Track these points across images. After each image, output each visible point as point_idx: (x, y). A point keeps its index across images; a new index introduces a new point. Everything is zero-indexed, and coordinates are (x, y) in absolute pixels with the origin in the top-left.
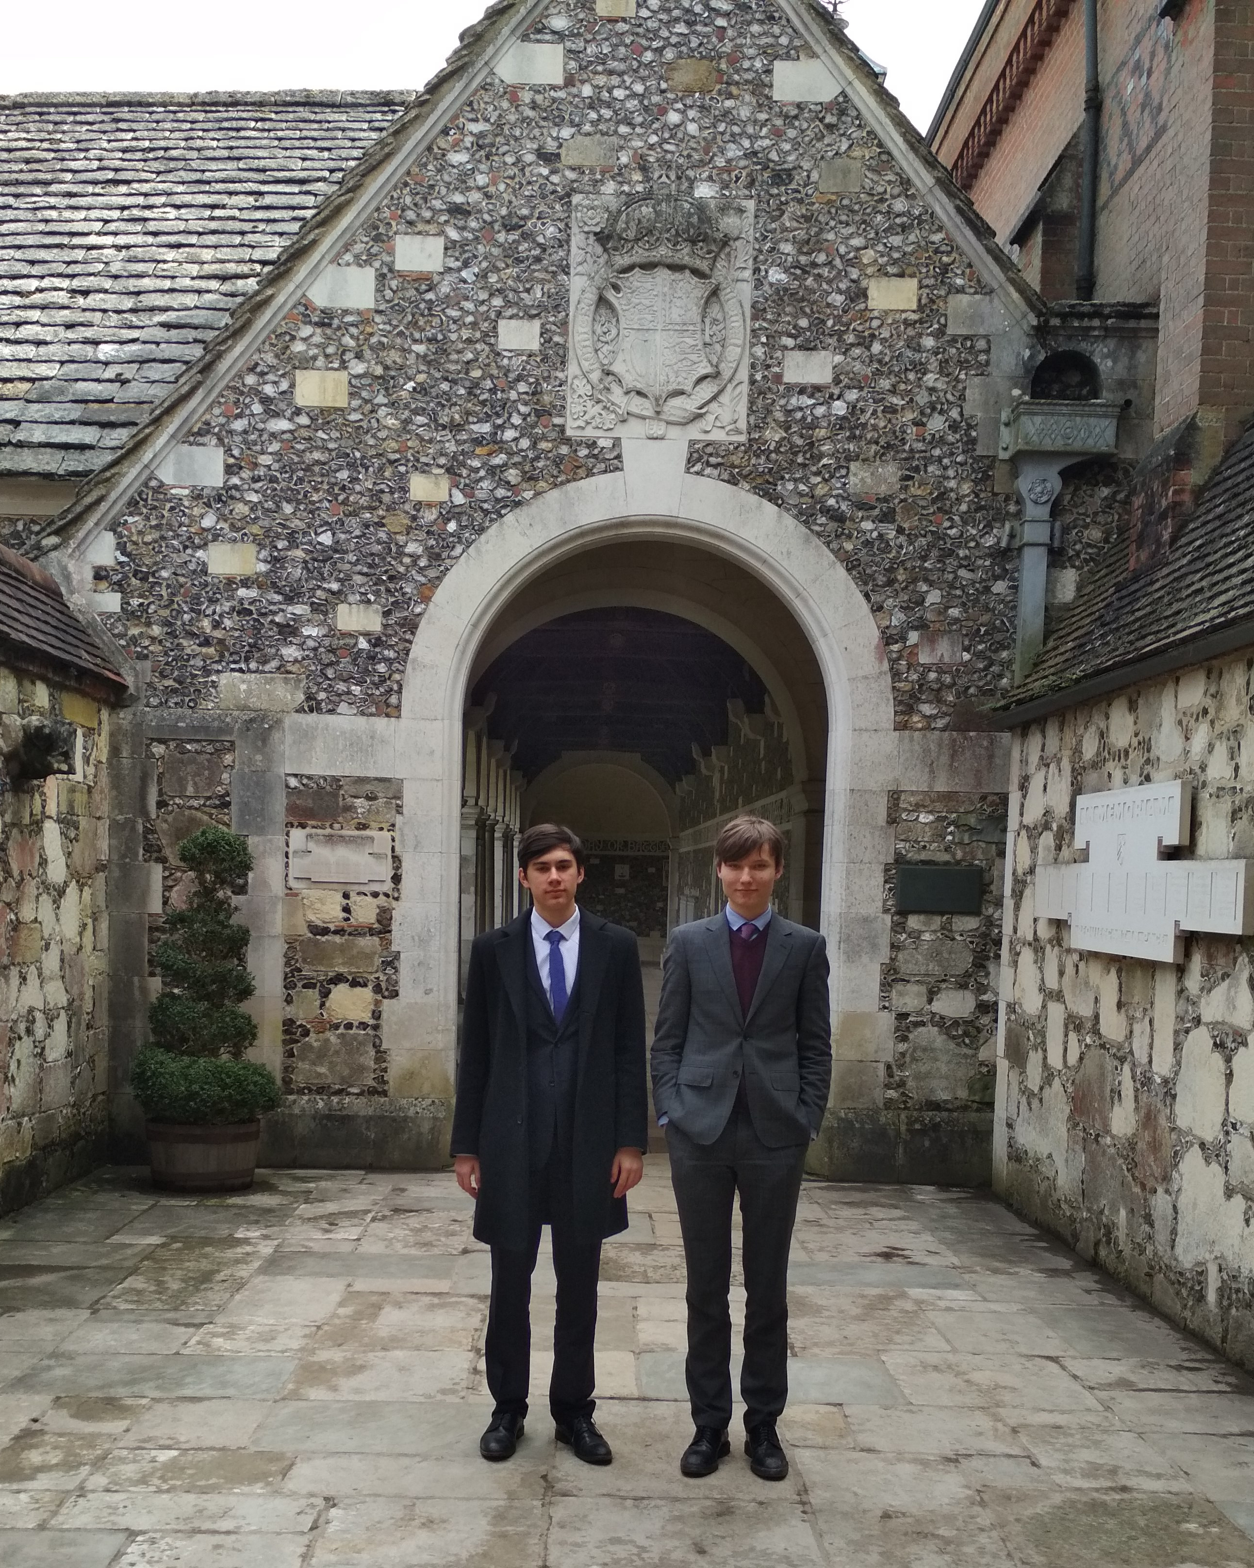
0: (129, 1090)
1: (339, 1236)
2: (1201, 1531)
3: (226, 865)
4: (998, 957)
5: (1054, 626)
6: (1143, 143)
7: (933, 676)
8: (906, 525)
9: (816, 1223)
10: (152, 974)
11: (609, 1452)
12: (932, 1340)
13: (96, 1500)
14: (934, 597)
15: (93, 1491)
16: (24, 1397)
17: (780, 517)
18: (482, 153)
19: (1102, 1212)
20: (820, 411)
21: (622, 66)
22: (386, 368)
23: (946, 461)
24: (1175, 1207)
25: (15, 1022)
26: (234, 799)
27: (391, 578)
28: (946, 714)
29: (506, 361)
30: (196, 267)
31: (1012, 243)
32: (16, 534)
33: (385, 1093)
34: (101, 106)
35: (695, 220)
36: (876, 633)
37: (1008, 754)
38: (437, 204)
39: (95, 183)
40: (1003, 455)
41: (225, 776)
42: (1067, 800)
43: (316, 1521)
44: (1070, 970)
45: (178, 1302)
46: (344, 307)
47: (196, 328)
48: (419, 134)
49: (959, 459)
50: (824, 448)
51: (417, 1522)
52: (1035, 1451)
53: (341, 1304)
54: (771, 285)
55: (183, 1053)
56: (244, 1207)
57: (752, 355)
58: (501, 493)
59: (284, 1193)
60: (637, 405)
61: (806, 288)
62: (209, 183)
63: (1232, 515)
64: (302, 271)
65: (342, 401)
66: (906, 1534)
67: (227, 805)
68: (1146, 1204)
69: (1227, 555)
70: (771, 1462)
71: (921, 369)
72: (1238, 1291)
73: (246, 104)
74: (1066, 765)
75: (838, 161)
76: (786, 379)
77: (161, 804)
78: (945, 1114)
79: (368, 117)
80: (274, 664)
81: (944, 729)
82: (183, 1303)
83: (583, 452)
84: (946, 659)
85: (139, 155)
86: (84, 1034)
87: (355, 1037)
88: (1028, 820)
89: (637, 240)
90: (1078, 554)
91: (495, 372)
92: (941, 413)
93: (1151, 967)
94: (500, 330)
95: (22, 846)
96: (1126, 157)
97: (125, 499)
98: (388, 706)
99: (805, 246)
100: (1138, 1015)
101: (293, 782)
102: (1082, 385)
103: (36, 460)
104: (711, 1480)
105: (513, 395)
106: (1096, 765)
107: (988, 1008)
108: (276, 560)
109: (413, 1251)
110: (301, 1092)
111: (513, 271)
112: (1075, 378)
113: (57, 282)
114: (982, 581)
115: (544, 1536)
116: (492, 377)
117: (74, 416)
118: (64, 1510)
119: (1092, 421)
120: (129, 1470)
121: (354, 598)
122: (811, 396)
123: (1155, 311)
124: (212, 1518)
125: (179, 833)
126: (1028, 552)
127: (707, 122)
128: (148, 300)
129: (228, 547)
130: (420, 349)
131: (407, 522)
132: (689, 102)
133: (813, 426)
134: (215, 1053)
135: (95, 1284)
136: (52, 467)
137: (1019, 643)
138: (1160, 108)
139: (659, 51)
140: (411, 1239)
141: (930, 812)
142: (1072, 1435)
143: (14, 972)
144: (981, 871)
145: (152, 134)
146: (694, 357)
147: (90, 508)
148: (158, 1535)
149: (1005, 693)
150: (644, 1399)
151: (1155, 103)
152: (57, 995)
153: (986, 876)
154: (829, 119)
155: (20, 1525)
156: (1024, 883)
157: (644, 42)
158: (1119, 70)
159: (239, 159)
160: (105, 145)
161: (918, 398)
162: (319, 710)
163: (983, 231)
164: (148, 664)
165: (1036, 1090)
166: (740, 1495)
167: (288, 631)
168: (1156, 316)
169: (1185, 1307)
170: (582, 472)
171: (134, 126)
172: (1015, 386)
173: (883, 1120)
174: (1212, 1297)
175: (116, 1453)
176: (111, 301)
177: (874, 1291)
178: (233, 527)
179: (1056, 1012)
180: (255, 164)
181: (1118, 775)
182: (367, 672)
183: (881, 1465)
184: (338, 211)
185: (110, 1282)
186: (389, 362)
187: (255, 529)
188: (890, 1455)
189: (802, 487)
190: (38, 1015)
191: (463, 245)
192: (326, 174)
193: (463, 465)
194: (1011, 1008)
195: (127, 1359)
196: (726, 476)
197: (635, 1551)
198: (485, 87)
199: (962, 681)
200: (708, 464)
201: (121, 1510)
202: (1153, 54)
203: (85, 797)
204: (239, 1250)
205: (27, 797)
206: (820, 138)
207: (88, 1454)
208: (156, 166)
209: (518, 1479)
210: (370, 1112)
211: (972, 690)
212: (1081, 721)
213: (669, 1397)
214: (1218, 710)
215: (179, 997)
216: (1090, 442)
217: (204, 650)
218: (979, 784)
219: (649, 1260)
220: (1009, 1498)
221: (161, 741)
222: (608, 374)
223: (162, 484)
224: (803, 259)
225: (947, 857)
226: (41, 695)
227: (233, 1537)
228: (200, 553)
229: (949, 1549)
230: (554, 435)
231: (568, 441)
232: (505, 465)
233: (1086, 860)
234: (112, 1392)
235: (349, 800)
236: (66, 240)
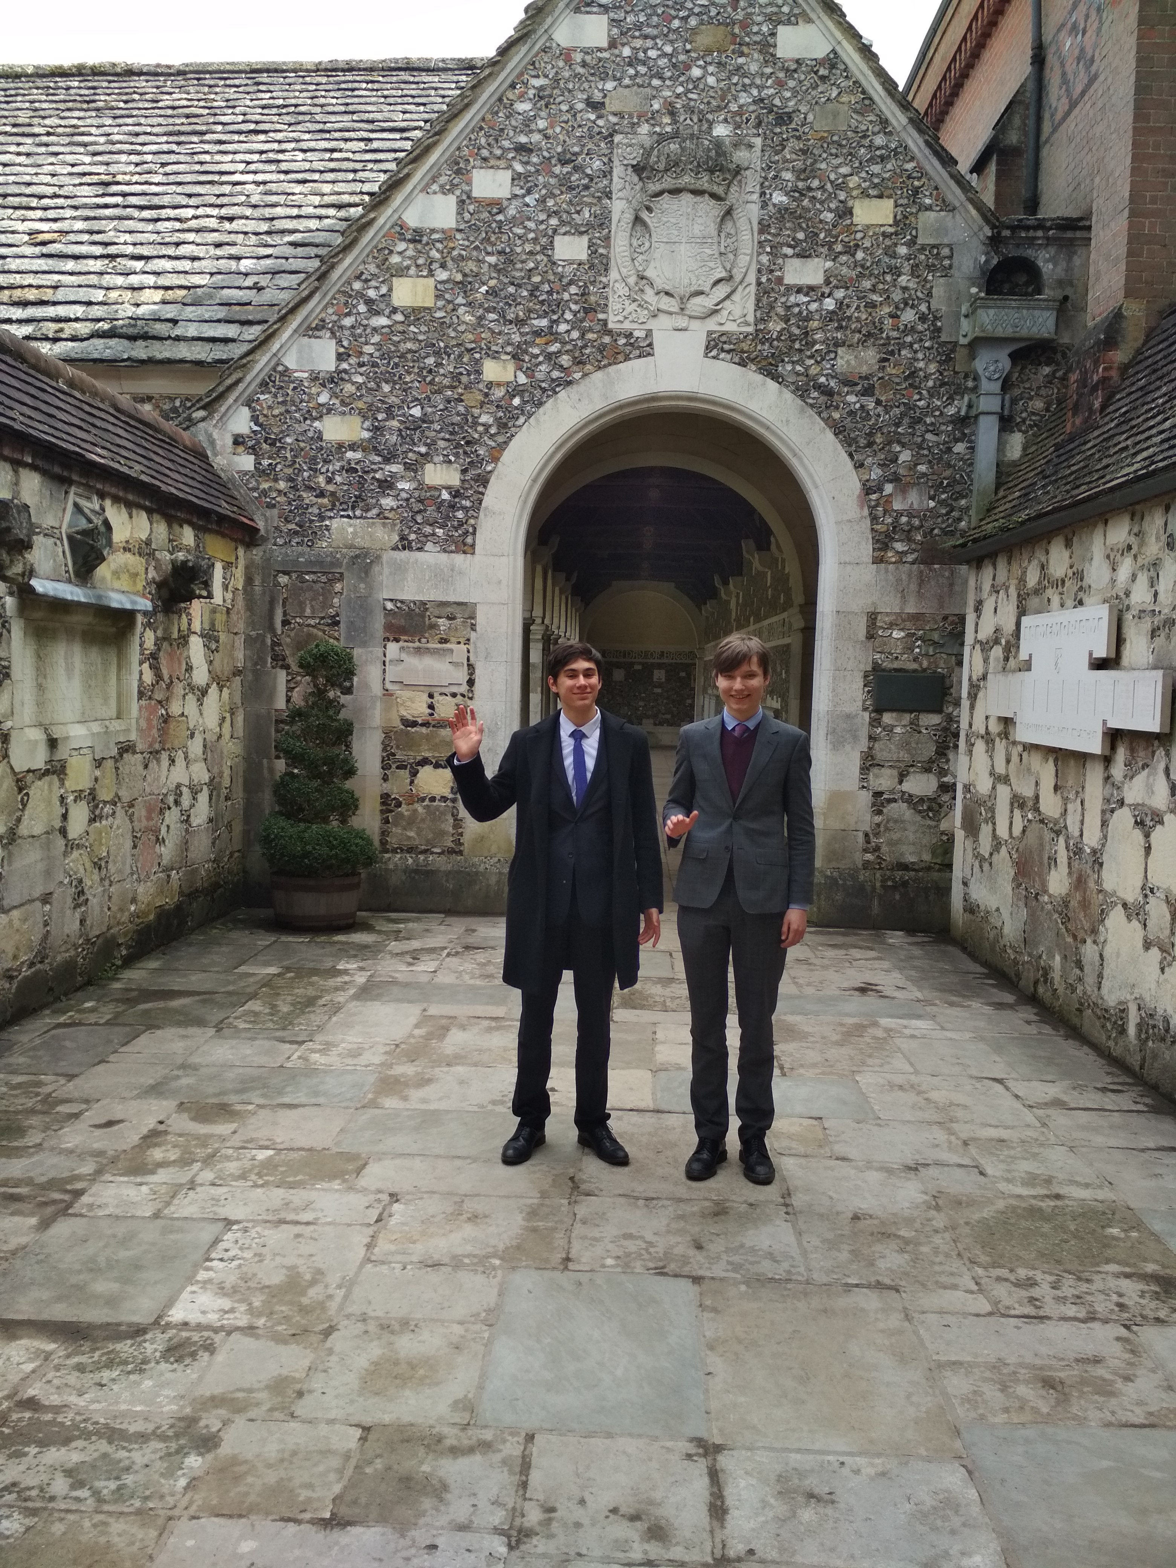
0: (258, 849)
1: (419, 969)
2: (1122, 1235)
3: (334, 671)
4: (956, 747)
5: (1004, 479)
6: (1079, 89)
7: (904, 519)
8: (883, 398)
9: (806, 962)
10: (278, 757)
11: (626, 1156)
12: (899, 1063)
13: (203, 1192)
14: (905, 456)
15: (201, 1185)
16: (155, 1102)
17: (780, 392)
18: (543, 102)
19: (1040, 957)
20: (814, 306)
21: (655, 32)
22: (465, 275)
23: (916, 346)
24: (1101, 955)
25: (165, 795)
26: (342, 619)
27: (468, 443)
28: (915, 550)
29: (560, 269)
30: (318, 198)
31: (971, 172)
32: (174, 410)
33: (461, 853)
34: (246, 72)
35: (713, 154)
36: (858, 485)
37: (966, 582)
38: (506, 144)
39: (240, 133)
40: (963, 341)
41: (336, 600)
42: (1013, 620)
43: (381, 1214)
44: (1015, 758)
45: (286, 1022)
46: (432, 226)
47: (317, 246)
48: (492, 88)
49: (927, 344)
50: (817, 337)
51: (465, 1216)
52: (982, 1161)
53: (417, 1026)
54: (774, 205)
55: (300, 820)
56: (347, 943)
57: (758, 262)
58: (556, 374)
59: (379, 932)
60: (666, 303)
61: (803, 208)
62: (329, 132)
63: (1152, 387)
64: (398, 199)
65: (429, 302)
66: (872, 1234)
67: (337, 623)
68: (1077, 952)
69: (1148, 419)
70: (760, 1170)
71: (896, 272)
72: (1154, 1027)
73: (360, 70)
74: (1013, 592)
75: (830, 106)
76: (786, 282)
77: (285, 623)
78: (912, 873)
79: (455, 78)
80: (375, 511)
81: (913, 563)
82: (291, 1023)
83: (622, 341)
84: (915, 506)
85: (274, 111)
86: (223, 804)
87: (437, 808)
88: (982, 636)
89: (666, 170)
90: (1024, 421)
91: (552, 278)
92: (913, 307)
93: (1082, 758)
94: (556, 244)
95: (171, 656)
96: (1065, 101)
97: (258, 380)
98: (465, 544)
99: (802, 174)
100: (1072, 796)
101: (389, 605)
102: (1027, 284)
103: (189, 350)
104: (711, 1183)
105: (566, 296)
106: (1037, 592)
107: (948, 788)
108: (377, 428)
109: (478, 982)
110: (394, 851)
111: (566, 197)
112: (1022, 279)
113: (209, 211)
114: (945, 443)
115: (569, 1231)
116: (549, 281)
117: (220, 315)
118: (176, 1202)
119: (1037, 313)
120: (232, 1167)
121: (439, 459)
122: (807, 295)
123: (1087, 223)
124: (296, 1210)
125: (299, 645)
126: (982, 419)
127: (723, 75)
128: (280, 225)
129: (338, 419)
130: (492, 259)
131: (481, 398)
132: (709, 59)
133: (808, 319)
134: (326, 820)
135: (221, 1006)
136: (202, 356)
137: (975, 493)
138: (1092, 60)
139: (685, 19)
140: (477, 972)
141: (902, 630)
142: (1013, 1148)
143: (164, 756)
144: (943, 677)
145: (285, 94)
146: (712, 264)
147: (230, 388)
148: (250, 1225)
149: (963, 534)
150: (658, 1111)
151: (1089, 56)
152: (200, 773)
153: (947, 681)
154: (823, 72)
155: (139, 1213)
156: (978, 687)
157: (673, 12)
158: (1059, 30)
159: (353, 113)
160: (248, 103)
161: (893, 296)
162: (410, 548)
163: (947, 160)
164: (275, 512)
165: (987, 856)
166: (734, 1197)
167: (386, 485)
168: (1089, 228)
169: (1109, 1037)
170: (620, 357)
171: (272, 88)
172: (973, 285)
173: (862, 878)
174: (1132, 1030)
175: (223, 1151)
176: (251, 226)
177: (850, 1021)
178: (343, 403)
179: (1004, 793)
180: (366, 116)
181: (1056, 600)
182: (448, 518)
183: (853, 1172)
184: (428, 150)
185: (234, 1005)
186: (467, 271)
187: (360, 404)
188: (860, 1164)
189: (798, 368)
190: (185, 790)
191: (526, 176)
192: (422, 124)
193: (526, 352)
194: (967, 788)
195: (241, 1070)
196: (737, 360)
197: (644, 1245)
198: (544, 50)
199: (928, 524)
200: (723, 350)
201: (223, 1202)
202: (1087, 16)
203: (224, 617)
204: (339, 979)
205: (176, 617)
206: (815, 87)
207: (200, 1152)
208: (287, 119)
209: (550, 1180)
210: (449, 867)
211: (936, 531)
212: (1025, 556)
213: (678, 1109)
214: (1141, 545)
215: (297, 776)
216: (1035, 330)
217: (320, 500)
218: (941, 606)
219: (668, 992)
220: (960, 1203)
221: (285, 573)
222: (642, 278)
223: (287, 369)
224: (801, 185)
225: (914, 666)
226: (188, 536)
227: (312, 1228)
228: (317, 424)
229: (909, 1248)
230: (598, 328)
231: (609, 332)
232: (559, 352)
233: (1029, 669)
234: (226, 1099)
235: (433, 619)
236: (216, 178)
